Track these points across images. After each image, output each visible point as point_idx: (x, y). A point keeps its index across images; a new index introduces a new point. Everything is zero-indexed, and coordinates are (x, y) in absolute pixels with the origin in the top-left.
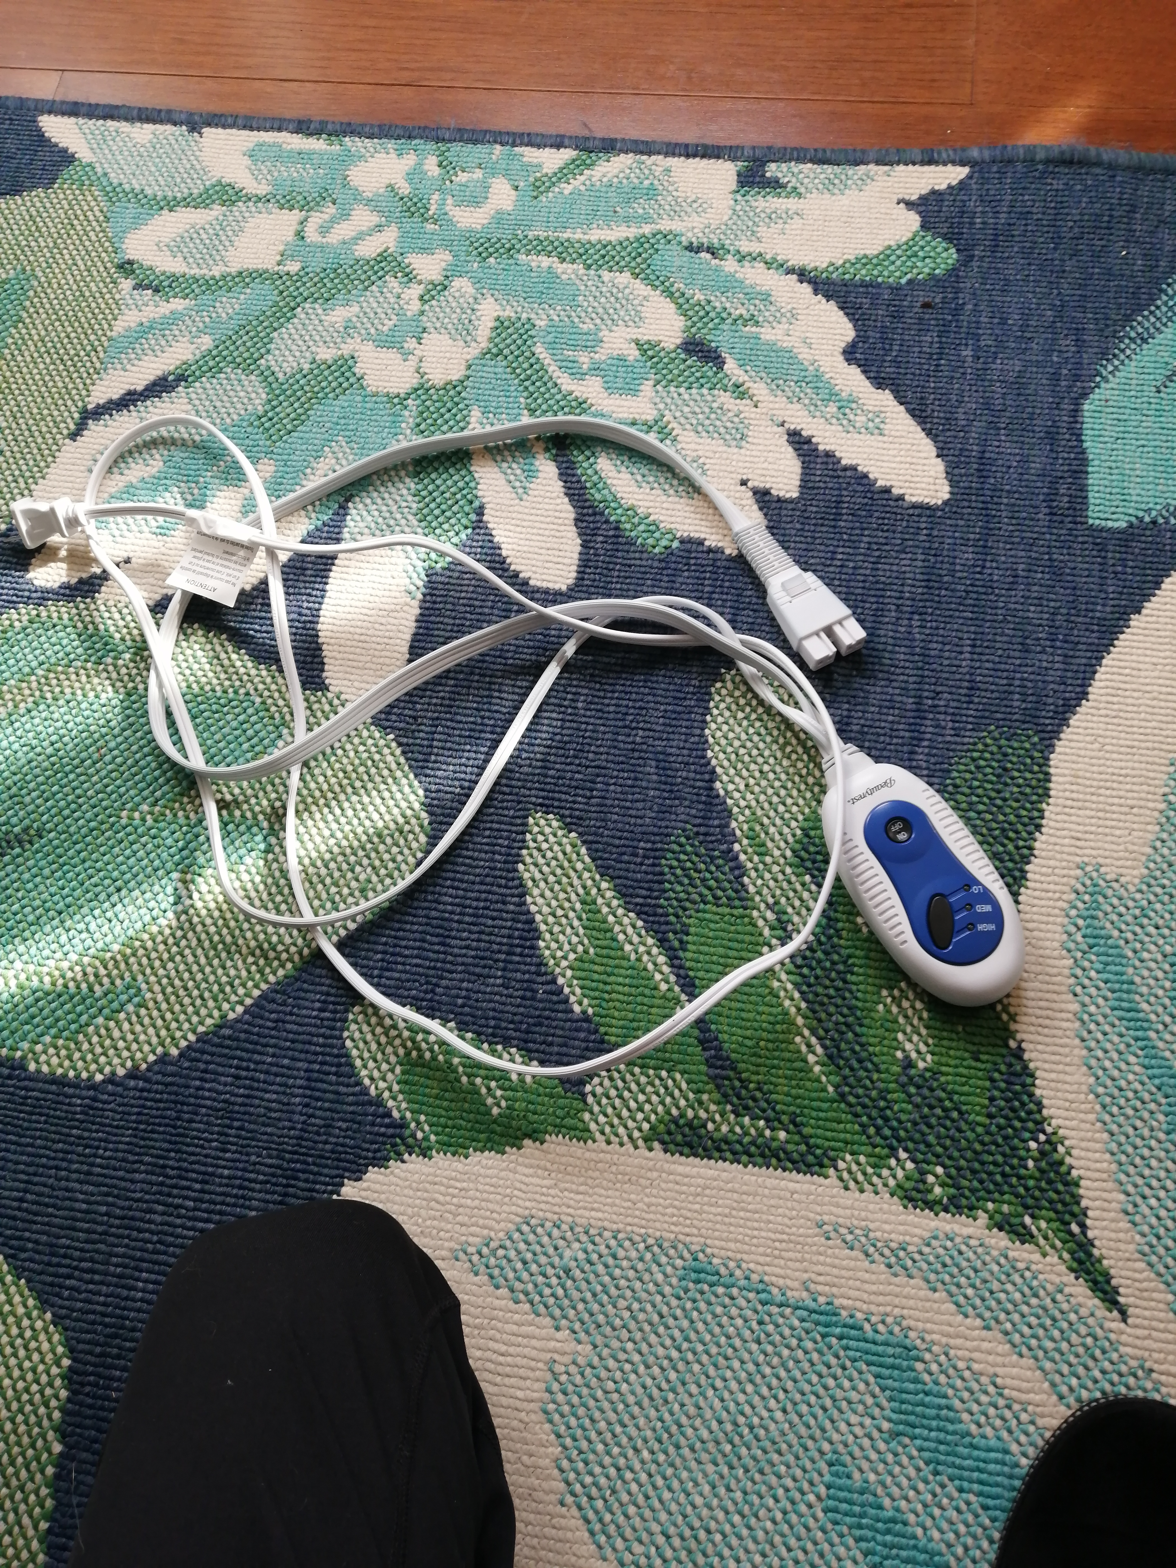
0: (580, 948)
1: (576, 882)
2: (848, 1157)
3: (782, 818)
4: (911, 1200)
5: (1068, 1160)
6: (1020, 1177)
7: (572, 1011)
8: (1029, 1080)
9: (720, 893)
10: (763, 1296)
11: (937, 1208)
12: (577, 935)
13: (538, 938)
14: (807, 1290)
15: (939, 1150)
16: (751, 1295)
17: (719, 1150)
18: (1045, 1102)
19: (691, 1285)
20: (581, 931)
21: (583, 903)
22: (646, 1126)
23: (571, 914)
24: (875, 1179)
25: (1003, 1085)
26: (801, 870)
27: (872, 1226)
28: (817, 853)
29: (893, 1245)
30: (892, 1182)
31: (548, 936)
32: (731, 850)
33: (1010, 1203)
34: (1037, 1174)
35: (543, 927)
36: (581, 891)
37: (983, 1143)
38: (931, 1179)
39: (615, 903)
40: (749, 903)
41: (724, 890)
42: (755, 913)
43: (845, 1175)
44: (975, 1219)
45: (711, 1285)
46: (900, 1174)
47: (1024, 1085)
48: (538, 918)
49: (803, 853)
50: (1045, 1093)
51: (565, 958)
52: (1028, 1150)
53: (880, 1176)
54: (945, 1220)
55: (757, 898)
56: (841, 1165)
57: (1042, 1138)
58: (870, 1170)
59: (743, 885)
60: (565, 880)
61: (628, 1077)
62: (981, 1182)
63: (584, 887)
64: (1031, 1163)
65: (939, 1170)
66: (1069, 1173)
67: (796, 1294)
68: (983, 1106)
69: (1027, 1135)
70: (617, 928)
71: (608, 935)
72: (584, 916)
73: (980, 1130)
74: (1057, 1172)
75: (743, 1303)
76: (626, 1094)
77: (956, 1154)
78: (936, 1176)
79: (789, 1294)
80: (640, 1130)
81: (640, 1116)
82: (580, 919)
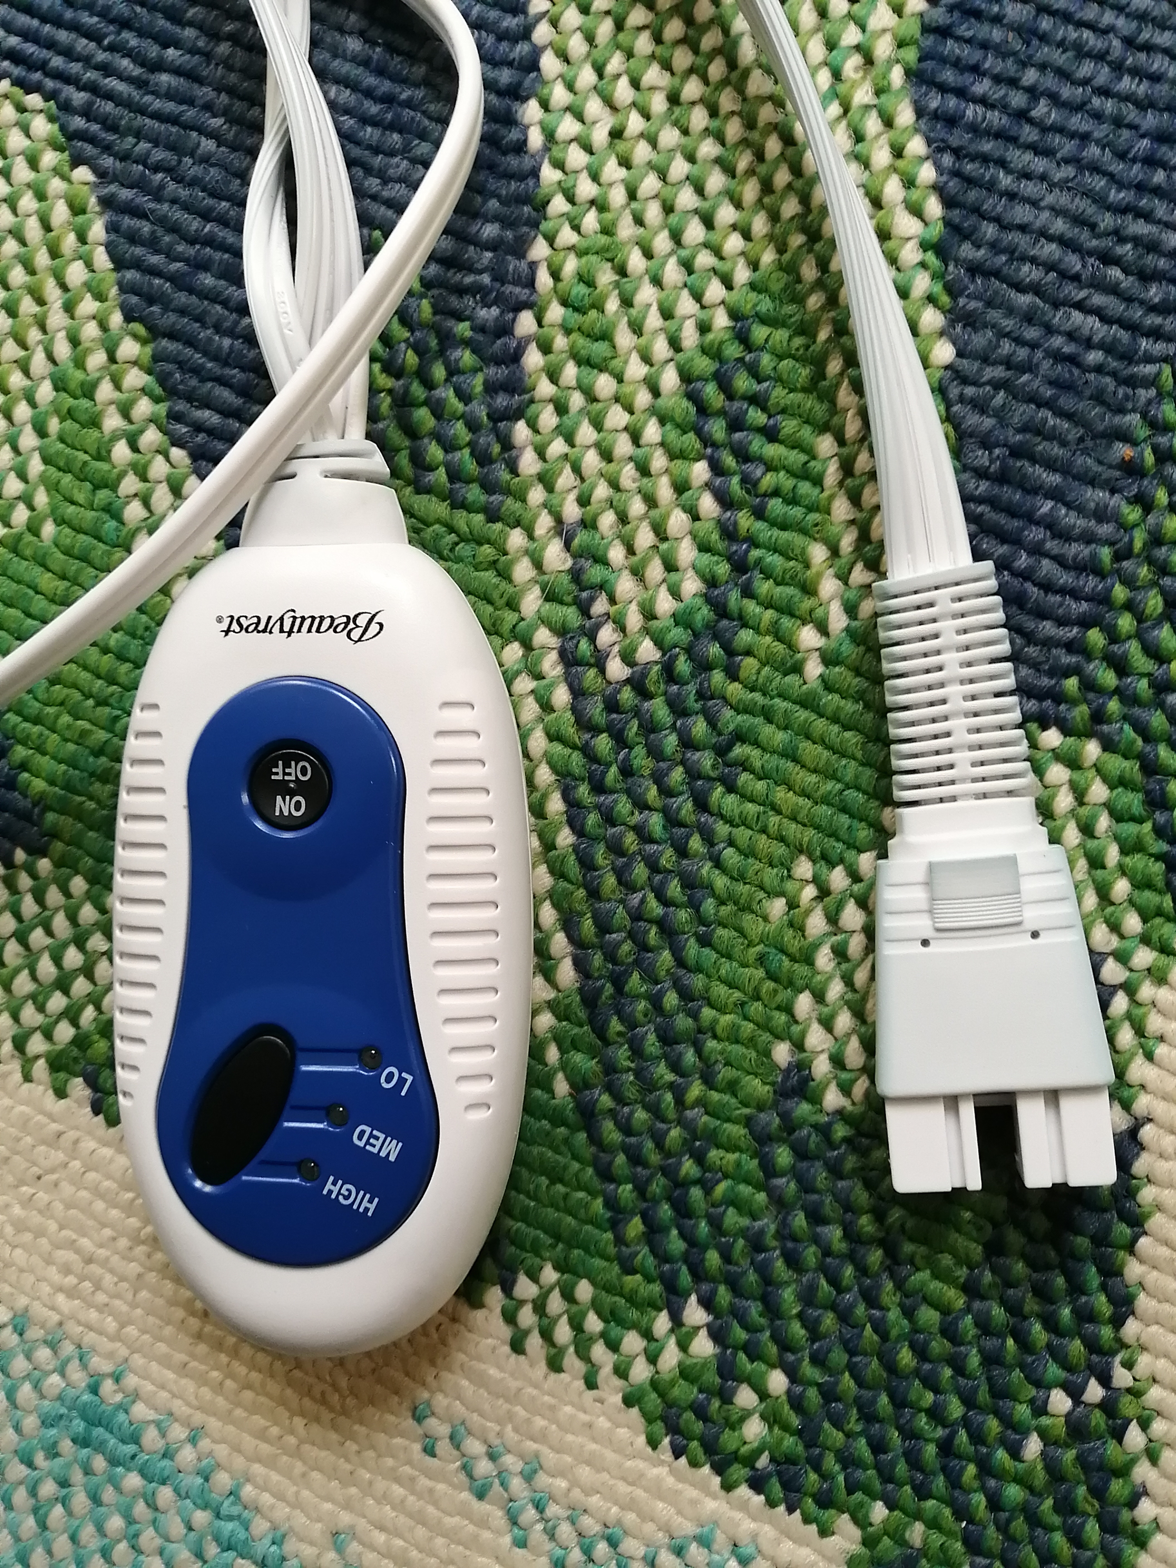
0: (21, 515)
1: (57, 319)
2: (550, 1275)
3: (688, 266)
4: (673, 1429)
5: (1143, 1472)
6: (986, 1468)
8: (1123, 1230)
9: (435, 452)
10: (228, 1527)
11: (738, 1471)
12: (23, 476)
14: (340, 1550)
15: (797, 1330)
16: (201, 1517)
18: (1143, 1302)
19: (66, 1446)
20: (36, 466)
21: (60, 385)
22: (65, 1032)
23: (22, 411)
24: (599, 1351)
26: (691, 440)
27: (550, 1457)
28: (756, 400)
29: (589, 1524)
30: (641, 1371)
32: (505, 329)
33: (933, 1524)
34: (1040, 1477)
36: (62, 350)
37: (921, 1352)
38: (746, 1397)
39: (144, 407)
40: (510, 504)
41: (449, 447)
42: (516, 539)
43: (527, 1317)
44: (824, 1532)
45: (114, 1462)
46: (671, 1357)
47: (1101, 1240)
49: (710, 390)
50: (1153, 1277)
52: (1040, 1409)
53: (614, 1346)
54: (744, 1506)
55: (536, 495)
56: (525, 1288)
57: (1094, 1392)
58: (593, 1323)
59: (507, 445)
60: (27, 306)
61: (54, 896)
62: (878, 1447)
63: (74, 341)
64: (1033, 1446)
65: (777, 1381)
66: (1132, 1503)
67: (308, 1551)
68: (961, 1260)
69: (1053, 1371)
70: (130, 484)
71: (103, 495)
72: (54, 425)
73: (929, 1316)
74: (1098, 1492)
75: (177, 1528)
76: (38, 937)
77: (838, 1357)
78: (763, 1395)
79: (291, 1546)
80: (48, 1035)
81: (57, 1002)
82: (41, 432)
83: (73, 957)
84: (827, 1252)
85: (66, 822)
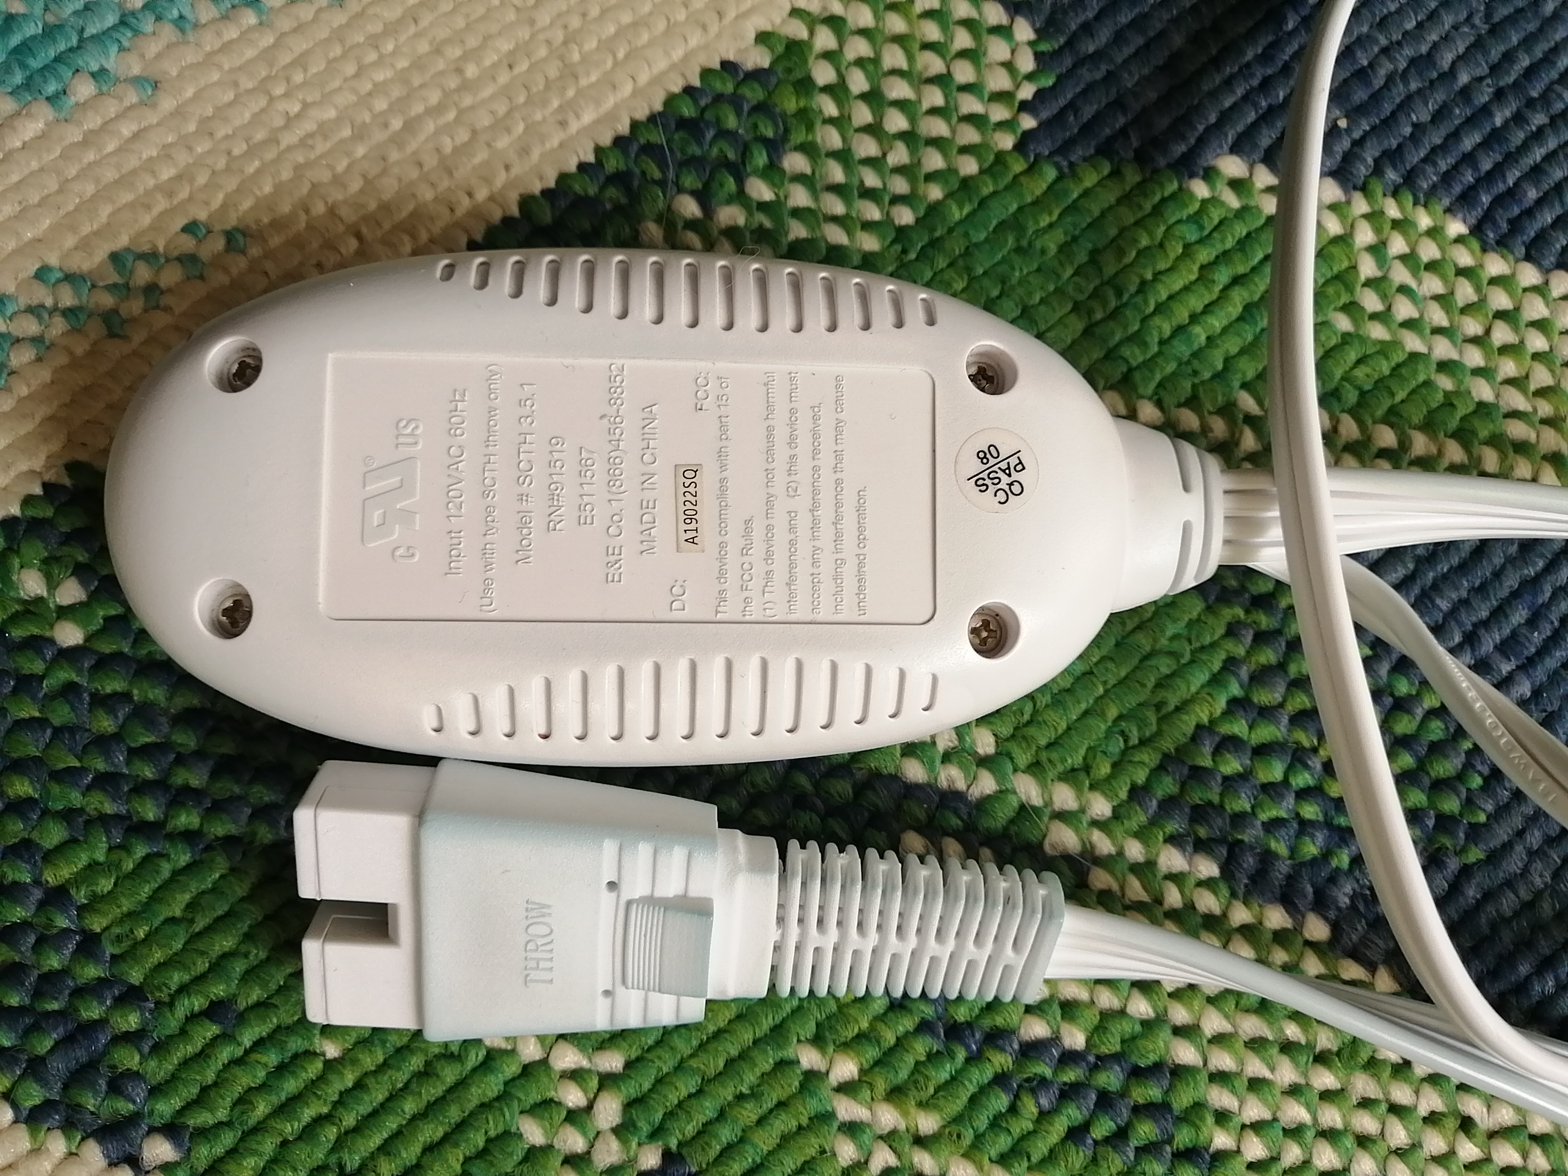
0: (1371, 302)
1: (1551, 440)
3: (1295, 1132)
7: (1235, 149)
8: (33, 1098)
9: (1232, 765)
12: (1409, 324)
13: (1477, 230)
14: (137, 81)
15: (113, 685)
17: (620, 178)
20: (1413, 343)
21: (1482, 409)
22: (824, 74)
23: (1474, 357)
25: (92, 1011)
26: (1111, 1045)
27: (116, 350)
28: (1121, 1135)
31: (1464, 258)
32: (1320, 904)
35: (1496, 266)
36: (1517, 430)
37: (18, 807)
38: (71, 593)
40: (1140, 818)
41: (1230, 782)
42: (1101, 807)
47: (35, 1068)
48: (1529, 275)
49: (1152, 1092)
51: (1377, 250)
55: (1135, 851)
59: (1201, 846)
61: (970, 135)
63: (1520, 447)
65: (70, 635)
67: (153, 48)
68: (96, 902)
70: (1349, 430)
72: (1445, 383)
73: (53, 835)
76: (935, 97)
77: (61, 715)
78: (64, 612)
79: (168, 32)
80: (828, 55)
81: (858, 82)
82: (1444, 366)
83: (896, 122)
84: (181, 760)
85: (1038, 186)
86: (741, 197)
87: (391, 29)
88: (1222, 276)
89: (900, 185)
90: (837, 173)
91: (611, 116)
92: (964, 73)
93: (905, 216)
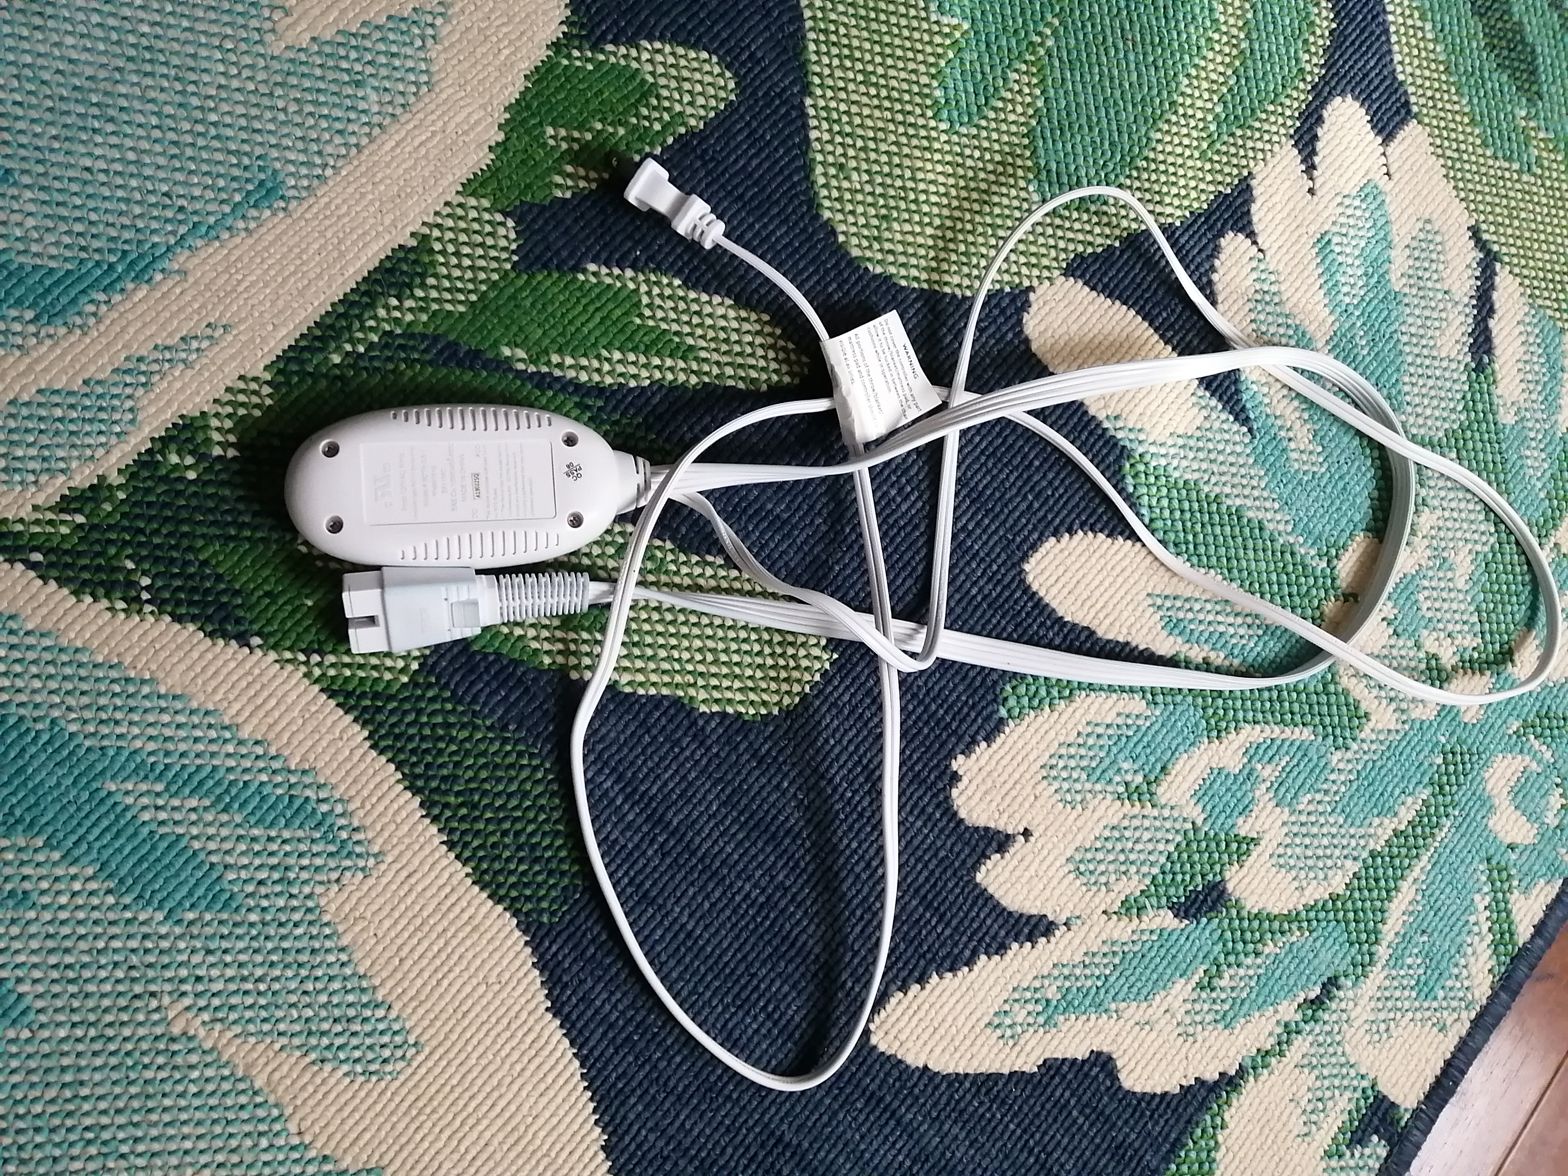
0: (647, 313)
1: (716, 357)
2: (268, 402)
4: (185, 426)
5: (105, 603)
6: (126, 543)
7: (593, 261)
8: (209, 628)
10: (204, 229)
11: (159, 446)
12: (662, 320)
13: (685, 283)
14: (178, 272)
15: (211, 490)
16: (212, 220)
17: (366, 293)
18: (177, 626)
19: (262, 176)
20: (664, 326)
21: (691, 348)
22: (437, 247)
23: (687, 329)
24: (229, 409)
25: (225, 599)
27: (189, 373)
29: (157, 378)
30: (215, 423)
31: (681, 293)
33: (109, 514)
34: (115, 563)
35: (692, 295)
36: (703, 354)
37: (185, 535)
38: (189, 460)
39: (670, 376)
43: (254, 386)
44: (120, 471)
45: (249, 193)
46: (216, 437)
47: (209, 619)
48: (705, 297)
50: (186, 634)
51: (649, 293)
52: (144, 573)
53: (229, 416)
54: (142, 442)
56: (266, 390)
57: (145, 596)
58: (242, 412)
60: (724, 347)
61: (495, 265)
62: (150, 504)
63: (705, 360)
64: (130, 565)
65: (192, 475)
66: (92, 595)
67: (182, 259)
68: (218, 564)
69: (160, 583)
70: (643, 360)
71: (642, 347)
72: (676, 339)
73: (200, 543)
74: (102, 583)
75: (211, 208)
76: (480, 251)
77: (194, 502)
78: (188, 468)
79: (187, 253)
80: (438, 239)
81: (451, 248)
82: (677, 333)
83: (467, 262)
84: (240, 513)
85: (521, 282)
86: (412, 296)
87: (271, 244)
88: (591, 309)
89: (471, 286)
90: (447, 284)
91: (360, 269)
92: (490, 241)
93: (473, 298)
